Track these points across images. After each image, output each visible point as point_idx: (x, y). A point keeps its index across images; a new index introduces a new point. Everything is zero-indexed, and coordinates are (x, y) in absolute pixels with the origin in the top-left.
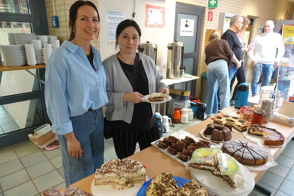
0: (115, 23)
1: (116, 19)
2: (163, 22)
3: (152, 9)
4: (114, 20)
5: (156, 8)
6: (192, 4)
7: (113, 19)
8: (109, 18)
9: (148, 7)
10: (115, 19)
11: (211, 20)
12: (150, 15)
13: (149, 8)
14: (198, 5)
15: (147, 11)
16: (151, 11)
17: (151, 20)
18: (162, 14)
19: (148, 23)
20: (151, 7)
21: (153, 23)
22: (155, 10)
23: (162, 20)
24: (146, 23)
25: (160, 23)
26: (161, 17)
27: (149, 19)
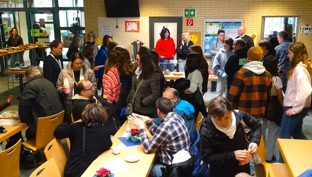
1: (107, 29)
2: (138, 29)
3: (129, 23)
6: (165, 16)
11: (192, 25)
12: (128, 26)
14: (173, 16)
15: (126, 24)
16: (129, 24)
17: (129, 28)
18: (137, 25)
19: (127, 30)
20: (129, 22)
21: (130, 30)
22: (132, 23)
23: (137, 28)
24: (125, 30)
25: (136, 30)
26: (137, 27)
27: (128, 28)
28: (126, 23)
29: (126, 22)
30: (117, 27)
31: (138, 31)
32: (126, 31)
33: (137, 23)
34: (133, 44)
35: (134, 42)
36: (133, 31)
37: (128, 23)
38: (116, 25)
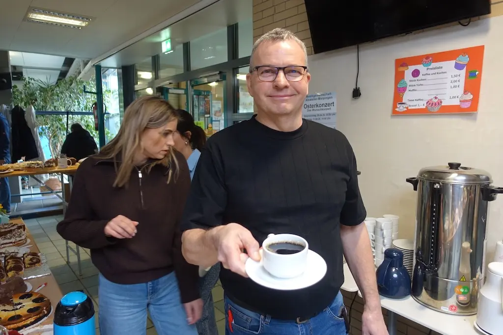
0: (315, 116)
1: (318, 108)
2: (469, 97)
3: (420, 67)
4: (313, 110)
5: (435, 61)
7: (311, 109)
8: (305, 107)
9: (402, 66)
10: (315, 108)
12: (409, 83)
13: (407, 66)
15: (399, 76)
16: (416, 73)
17: (415, 97)
18: (463, 72)
19: (401, 108)
20: (417, 60)
21: (422, 105)
22: (434, 65)
23: (466, 92)
24: (395, 106)
25: (456, 102)
26: (462, 84)
27: (407, 97)
28: (401, 69)
29: (402, 64)
30: (356, 93)
31: (468, 110)
32: (395, 113)
33: (464, 60)
34: (413, 182)
35: (422, 173)
36: (436, 109)
37: (412, 68)
38: (354, 87)
